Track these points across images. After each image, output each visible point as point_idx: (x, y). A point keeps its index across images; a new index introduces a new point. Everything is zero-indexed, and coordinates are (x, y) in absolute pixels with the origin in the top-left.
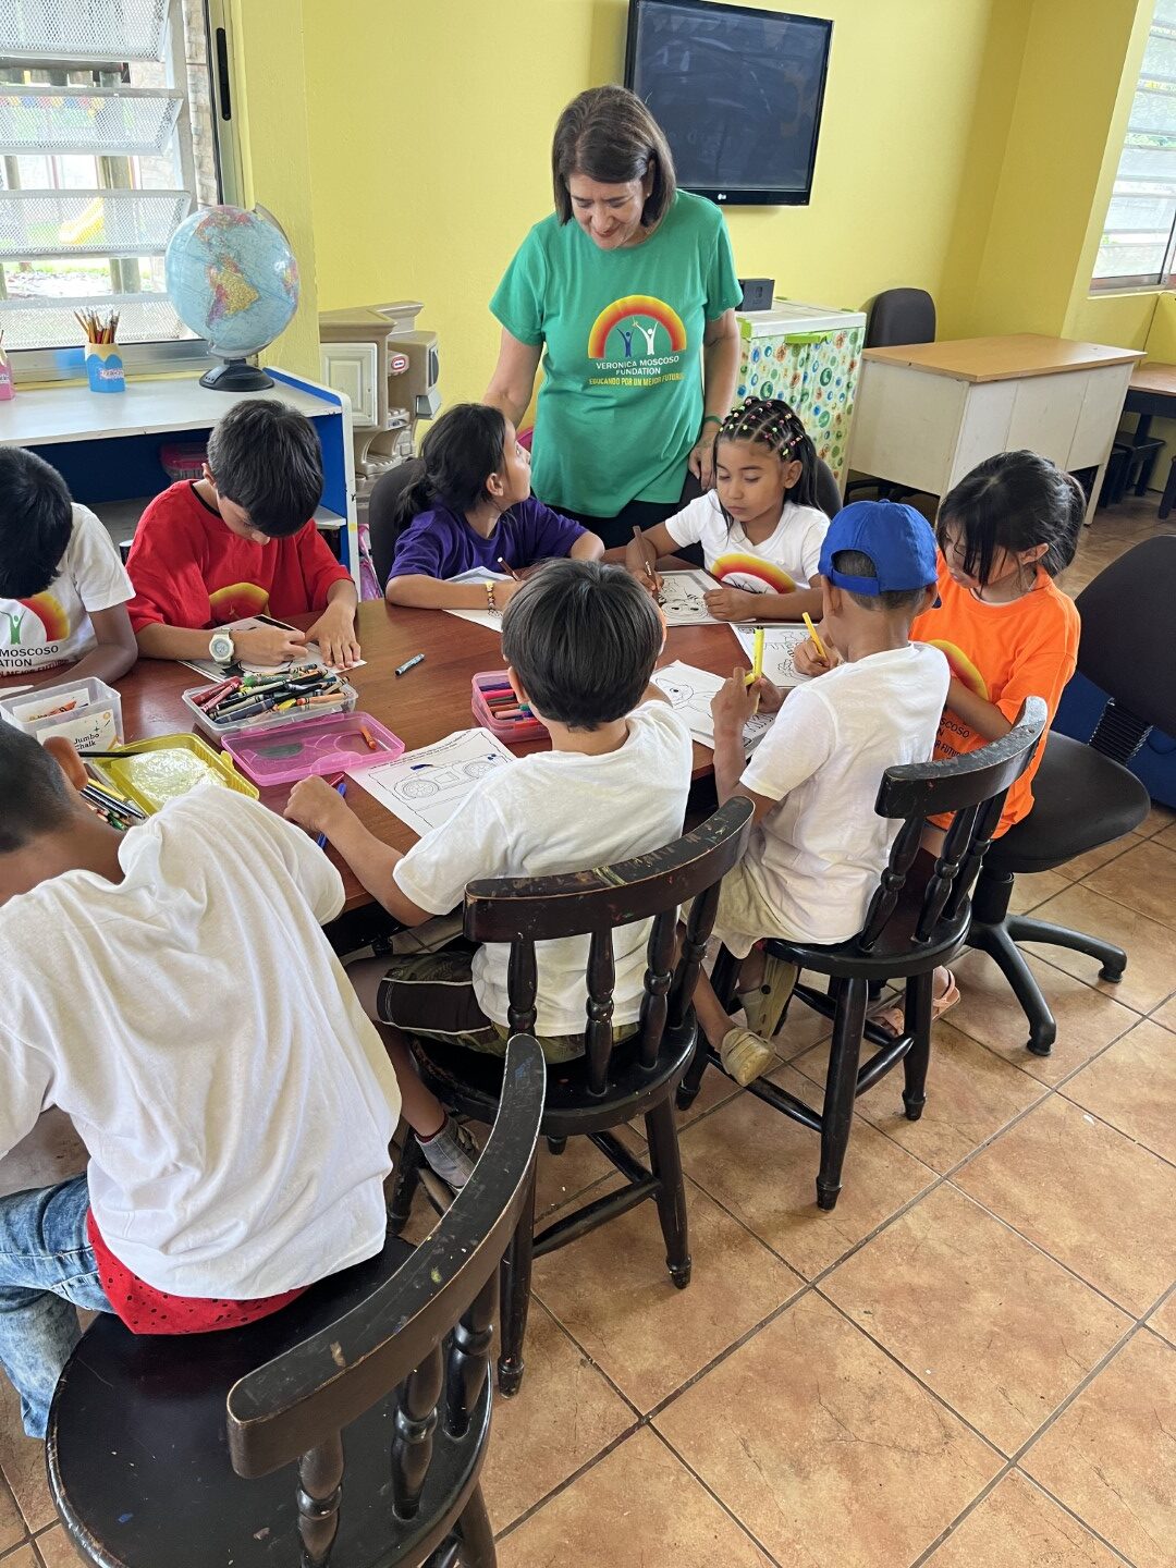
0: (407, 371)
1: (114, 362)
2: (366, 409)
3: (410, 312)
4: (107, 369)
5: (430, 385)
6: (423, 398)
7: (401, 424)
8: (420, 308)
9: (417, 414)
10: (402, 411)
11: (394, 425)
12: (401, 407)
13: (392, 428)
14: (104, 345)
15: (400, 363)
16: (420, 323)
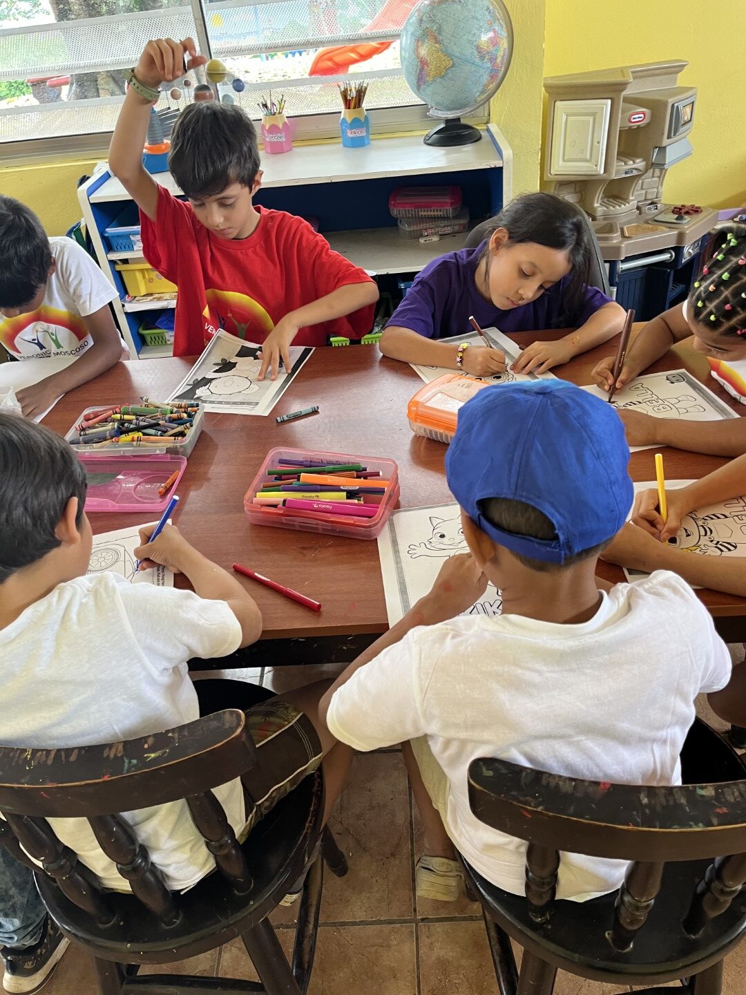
0: (648, 124)
1: (356, 123)
2: (593, 160)
3: (674, 69)
4: (351, 129)
5: (669, 137)
6: (662, 149)
7: (635, 173)
8: (684, 66)
9: (652, 164)
10: (638, 161)
11: (626, 173)
12: (638, 157)
13: (624, 176)
14: (351, 110)
15: (639, 117)
16: (682, 80)
